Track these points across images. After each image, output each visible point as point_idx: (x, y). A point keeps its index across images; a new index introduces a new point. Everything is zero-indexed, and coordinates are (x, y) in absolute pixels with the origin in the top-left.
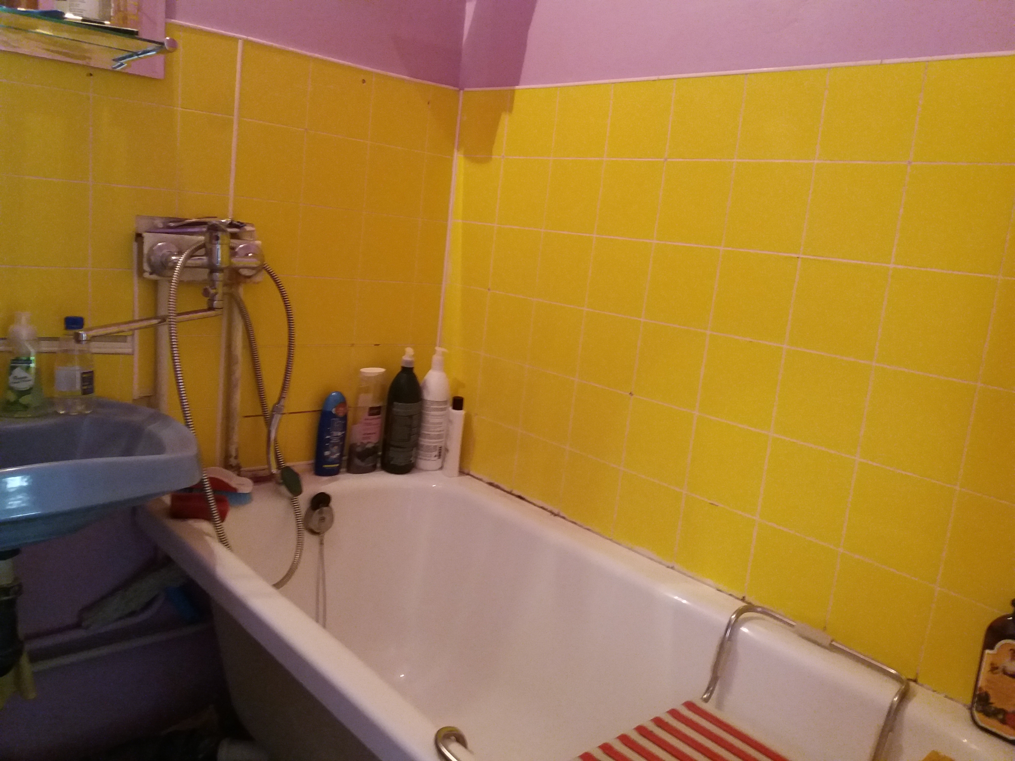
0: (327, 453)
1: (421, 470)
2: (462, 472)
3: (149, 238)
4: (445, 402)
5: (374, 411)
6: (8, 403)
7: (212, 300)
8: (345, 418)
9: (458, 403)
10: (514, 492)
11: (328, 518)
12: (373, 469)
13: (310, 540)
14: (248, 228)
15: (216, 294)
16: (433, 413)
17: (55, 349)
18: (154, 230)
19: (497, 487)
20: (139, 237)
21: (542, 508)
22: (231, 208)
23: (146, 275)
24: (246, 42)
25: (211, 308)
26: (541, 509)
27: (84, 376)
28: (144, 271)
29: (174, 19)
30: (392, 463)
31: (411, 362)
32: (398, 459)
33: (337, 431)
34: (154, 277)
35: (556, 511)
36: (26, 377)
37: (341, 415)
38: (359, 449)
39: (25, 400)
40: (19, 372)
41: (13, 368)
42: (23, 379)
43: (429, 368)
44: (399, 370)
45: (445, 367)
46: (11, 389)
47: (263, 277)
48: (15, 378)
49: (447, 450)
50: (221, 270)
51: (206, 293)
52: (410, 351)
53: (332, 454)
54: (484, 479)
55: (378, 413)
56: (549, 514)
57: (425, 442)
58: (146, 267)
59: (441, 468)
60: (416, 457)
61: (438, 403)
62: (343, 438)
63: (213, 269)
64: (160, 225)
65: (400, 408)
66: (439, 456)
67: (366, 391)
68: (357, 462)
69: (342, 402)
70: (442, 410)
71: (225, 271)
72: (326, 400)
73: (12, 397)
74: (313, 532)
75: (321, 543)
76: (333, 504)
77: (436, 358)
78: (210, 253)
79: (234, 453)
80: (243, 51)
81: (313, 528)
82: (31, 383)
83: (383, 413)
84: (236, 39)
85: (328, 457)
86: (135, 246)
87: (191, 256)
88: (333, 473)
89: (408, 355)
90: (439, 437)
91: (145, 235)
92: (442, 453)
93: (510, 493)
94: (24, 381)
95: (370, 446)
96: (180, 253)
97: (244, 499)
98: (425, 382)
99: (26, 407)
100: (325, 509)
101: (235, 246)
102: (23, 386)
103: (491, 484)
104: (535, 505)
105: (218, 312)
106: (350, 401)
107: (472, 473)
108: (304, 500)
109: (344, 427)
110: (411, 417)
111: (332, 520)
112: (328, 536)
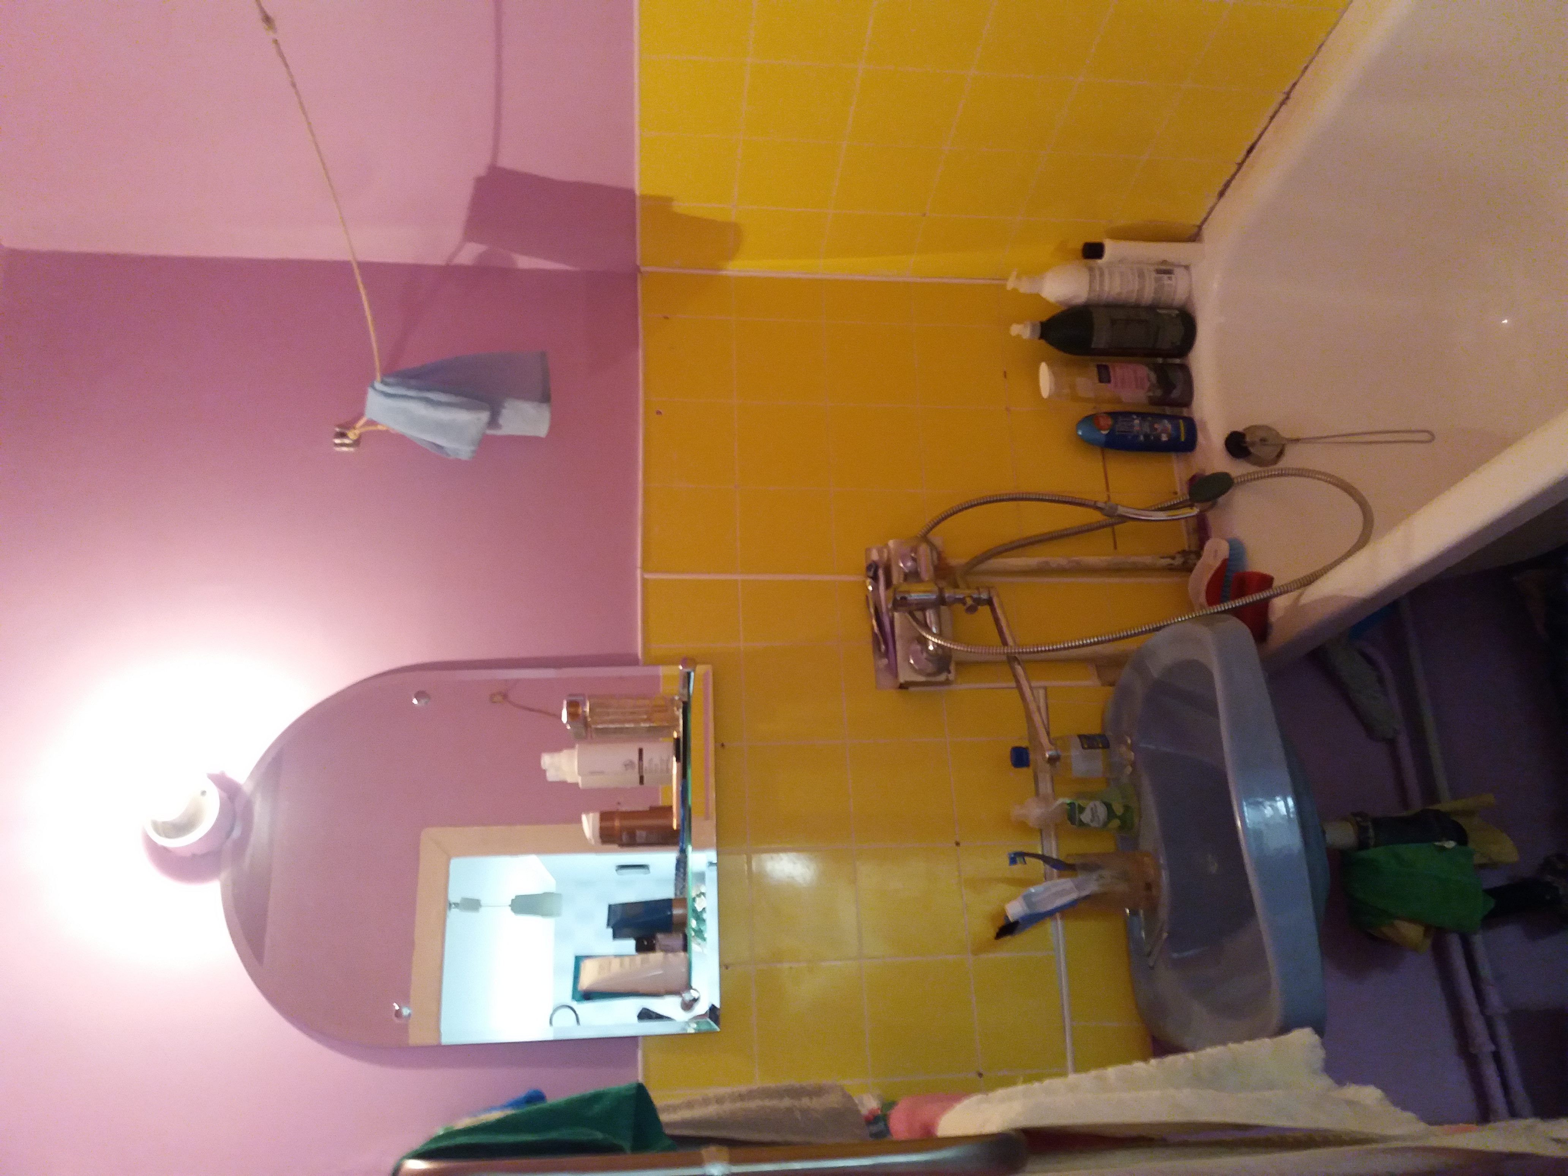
0: (1164, 438)
1: (1189, 299)
2: (1195, 236)
3: (905, 676)
4: (1091, 270)
5: (1104, 375)
6: (1121, 828)
7: (978, 602)
8: (1113, 415)
9: (1093, 251)
10: (1239, 160)
11: (1262, 434)
12: (1185, 370)
13: (1292, 458)
14: (875, 556)
15: (971, 597)
16: (1106, 288)
17: (1048, 776)
18: (893, 670)
19: (1227, 185)
20: (903, 686)
21: (1272, 118)
22: (852, 578)
23: (951, 676)
24: (645, 569)
25: (990, 602)
26: (1275, 120)
27: (1086, 746)
28: (947, 679)
29: (636, 655)
30: (1178, 344)
31: (1033, 326)
32: (1172, 335)
33: (1133, 426)
34: (952, 667)
35: (1282, 97)
36: (1092, 809)
37: (1110, 422)
38: (1159, 393)
39: (1118, 809)
40: (1086, 817)
41: (1082, 824)
42: (1094, 812)
43: (1037, 297)
44: (1043, 342)
45: (1037, 272)
46: (1105, 824)
47: (936, 537)
48: (1092, 821)
49: (1164, 262)
50: (941, 591)
51: (972, 609)
52: (1016, 329)
53: (1165, 431)
54: (1210, 205)
55: (1106, 367)
56: (1284, 107)
57: (1148, 295)
58: (942, 677)
59: (1187, 267)
60: (1169, 307)
61: (1091, 282)
62: (1142, 416)
63: (941, 601)
64: (885, 661)
65: (1101, 338)
66: (1169, 272)
67: (1073, 387)
68: (1176, 394)
69: (1090, 420)
70: (1102, 275)
71: (940, 586)
72: (1088, 442)
73: (1116, 823)
74: (1280, 454)
75: (1297, 440)
76: (1240, 428)
77: (1025, 287)
78: (923, 606)
79: (1169, 561)
80: (656, 571)
81: (1276, 453)
82: (1098, 803)
83: (1104, 360)
84: (645, 581)
85: (1169, 435)
86: (912, 689)
87: (928, 629)
88: (1191, 427)
89: (1022, 331)
90: (1141, 275)
91: (902, 680)
92: (1165, 270)
93: (1240, 165)
94: (1096, 812)
95: (1153, 376)
96: (924, 642)
97: (1237, 550)
98: (1061, 303)
99: (1127, 808)
100: (1248, 439)
101: (902, 573)
102: (1102, 812)
103: (1221, 194)
104: (1266, 128)
105: (993, 593)
106: (1088, 410)
107: (1198, 223)
108: (1236, 469)
109: (1127, 415)
110: (1113, 322)
111: (1267, 428)
112: (1286, 433)
